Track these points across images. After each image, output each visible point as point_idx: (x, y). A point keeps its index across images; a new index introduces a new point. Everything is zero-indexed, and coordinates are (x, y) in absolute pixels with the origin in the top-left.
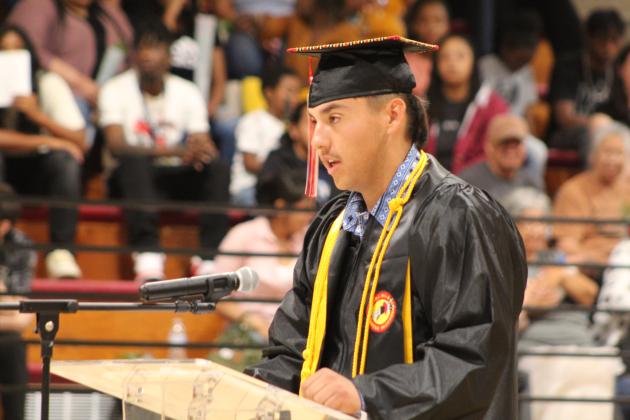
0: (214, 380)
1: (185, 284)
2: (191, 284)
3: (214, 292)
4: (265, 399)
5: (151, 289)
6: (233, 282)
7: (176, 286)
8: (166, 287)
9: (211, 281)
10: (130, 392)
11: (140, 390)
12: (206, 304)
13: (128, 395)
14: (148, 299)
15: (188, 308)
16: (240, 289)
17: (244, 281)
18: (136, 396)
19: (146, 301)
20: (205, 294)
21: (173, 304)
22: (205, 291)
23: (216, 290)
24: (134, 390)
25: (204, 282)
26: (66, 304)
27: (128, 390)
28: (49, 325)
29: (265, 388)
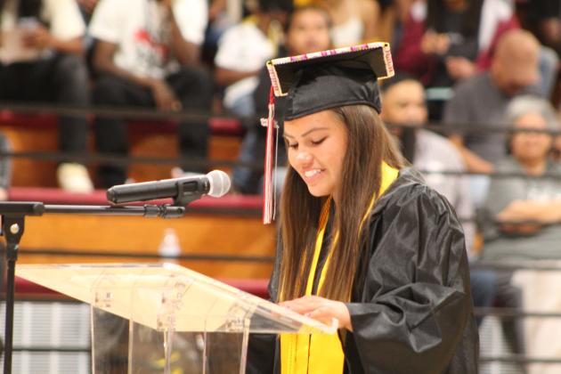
0: (184, 286)
1: (155, 187)
2: (160, 187)
3: (183, 196)
4: (236, 305)
5: (119, 192)
6: (204, 185)
7: (146, 188)
8: (135, 189)
9: (181, 183)
10: (99, 297)
11: (108, 295)
12: (175, 208)
13: (97, 300)
14: (115, 202)
15: (157, 211)
16: (210, 193)
17: (215, 184)
18: (105, 301)
19: (114, 204)
20: (175, 198)
21: (142, 208)
22: (174, 194)
23: (185, 193)
24: (102, 295)
25: (173, 185)
26: (32, 206)
27: (97, 294)
28: (14, 228)
29: (235, 294)
